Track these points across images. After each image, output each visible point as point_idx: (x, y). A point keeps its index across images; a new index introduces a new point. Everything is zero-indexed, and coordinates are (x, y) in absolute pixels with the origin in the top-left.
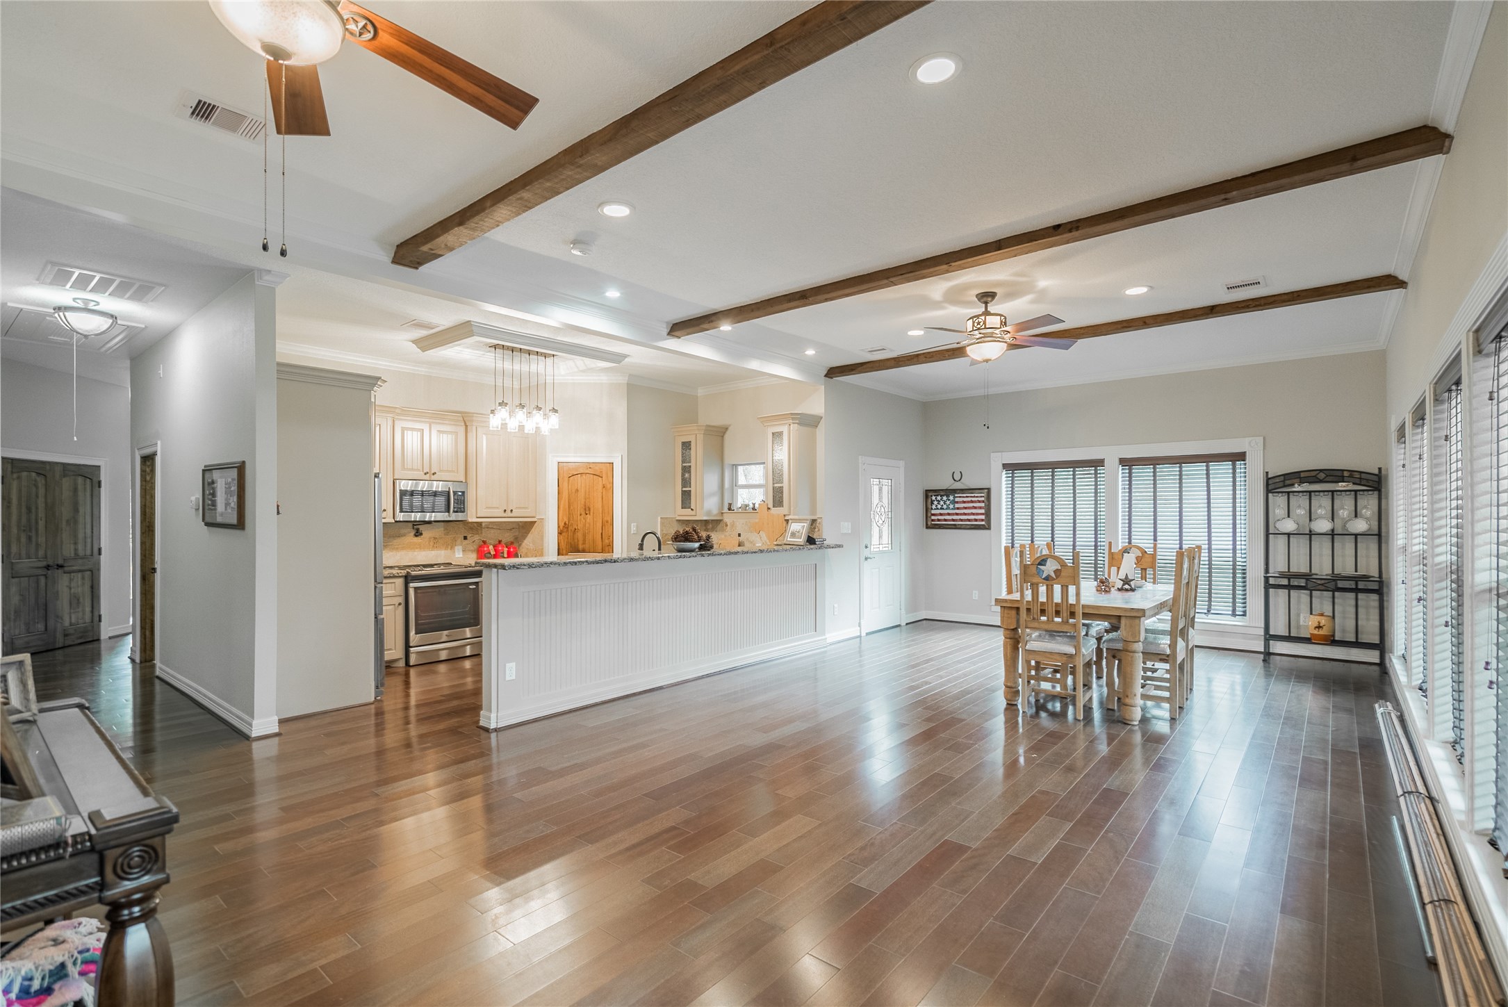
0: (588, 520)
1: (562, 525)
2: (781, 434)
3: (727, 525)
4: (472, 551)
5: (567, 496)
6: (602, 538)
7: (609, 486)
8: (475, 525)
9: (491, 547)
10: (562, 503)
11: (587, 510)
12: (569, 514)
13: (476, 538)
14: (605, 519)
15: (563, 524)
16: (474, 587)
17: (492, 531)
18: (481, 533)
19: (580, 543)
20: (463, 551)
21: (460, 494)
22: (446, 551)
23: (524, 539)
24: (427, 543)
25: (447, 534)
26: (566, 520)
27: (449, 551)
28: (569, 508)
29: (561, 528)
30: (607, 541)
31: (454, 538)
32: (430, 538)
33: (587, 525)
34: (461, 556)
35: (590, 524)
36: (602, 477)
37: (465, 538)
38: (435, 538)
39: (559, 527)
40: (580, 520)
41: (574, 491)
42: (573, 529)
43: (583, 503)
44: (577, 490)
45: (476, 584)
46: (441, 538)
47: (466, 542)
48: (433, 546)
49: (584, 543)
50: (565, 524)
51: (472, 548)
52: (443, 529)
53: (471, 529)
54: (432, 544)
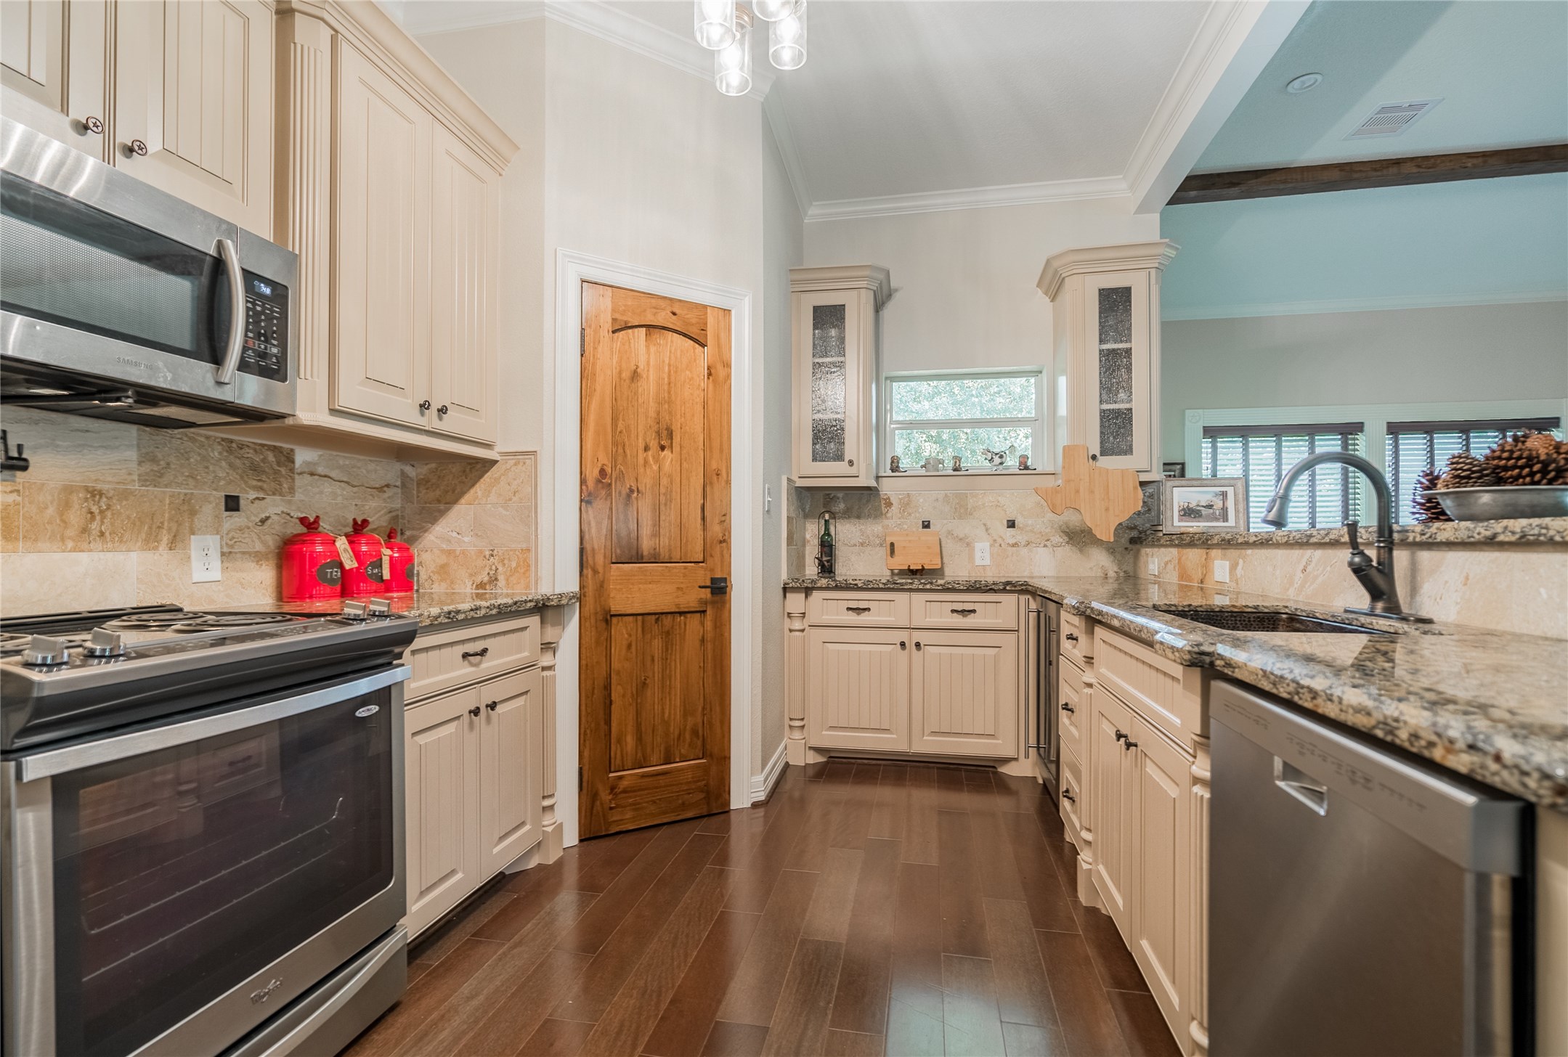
0: (667, 466)
1: (592, 474)
2: (1125, 293)
3: (889, 504)
4: (258, 557)
5: (608, 392)
6: (703, 518)
7: (721, 372)
8: (271, 457)
9: (342, 544)
10: (594, 406)
11: (665, 437)
12: (615, 444)
13: (274, 507)
14: (714, 465)
15: (596, 472)
16: (374, 709)
17: (328, 487)
18: (292, 490)
19: (646, 531)
20: (223, 554)
21: (267, 291)
22: (149, 555)
23: (434, 521)
24: (51, 511)
25: (154, 479)
26: (604, 459)
27: (160, 558)
28: (615, 420)
29: (591, 483)
30: (716, 529)
31: (187, 500)
32: (68, 490)
33: (664, 481)
34: (215, 573)
35: (670, 476)
36: (703, 345)
37: (232, 504)
38: (95, 494)
39: (583, 482)
40: (646, 462)
41: (626, 375)
42: (625, 491)
43: (652, 414)
44: (635, 375)
45: (383, 697)
46: (125, 495)
47: (236, 519)
48: (85, 530)
49: (656, 534)
50: (602, 472)
51: (259, 547)
52: (132, 455)
53: (255, 468)
54: (75, 517)
